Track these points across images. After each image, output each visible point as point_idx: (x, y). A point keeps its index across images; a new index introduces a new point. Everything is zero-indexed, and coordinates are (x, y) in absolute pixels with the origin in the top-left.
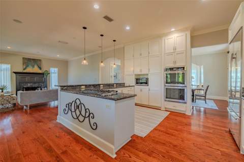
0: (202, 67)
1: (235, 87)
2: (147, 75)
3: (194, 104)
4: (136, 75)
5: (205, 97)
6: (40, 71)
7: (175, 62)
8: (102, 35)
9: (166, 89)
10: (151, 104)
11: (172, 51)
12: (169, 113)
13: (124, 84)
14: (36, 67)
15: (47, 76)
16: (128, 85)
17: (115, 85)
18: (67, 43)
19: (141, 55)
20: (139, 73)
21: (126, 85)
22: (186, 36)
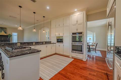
0: (95, 33)
1: (111, 44)
2: (63, 37)
3: (89, 54)
4: (57, 37)
5: (95, 49)
7: (77, 30)
8: (34, 13)
9: (72, 45)
10: (65, 54)
11: (76, 23)
12: (73, 59)
13: (51, 42)
14: (3, 32)
16: (53, 43)
17: (44, 42)
19: (59, 25)
20: (58, 36)
22: (83, 14)
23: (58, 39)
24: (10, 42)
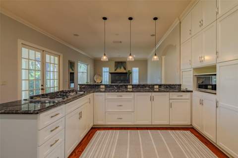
4: (196, 69)
6: (125, 71)
8: (130, 19)
13: (180, 85)
14: (122, 68)
15: (129, 75)
18: (121, 42)
21: (183, 88)
23: (198, 78)
24: (129, 83)
